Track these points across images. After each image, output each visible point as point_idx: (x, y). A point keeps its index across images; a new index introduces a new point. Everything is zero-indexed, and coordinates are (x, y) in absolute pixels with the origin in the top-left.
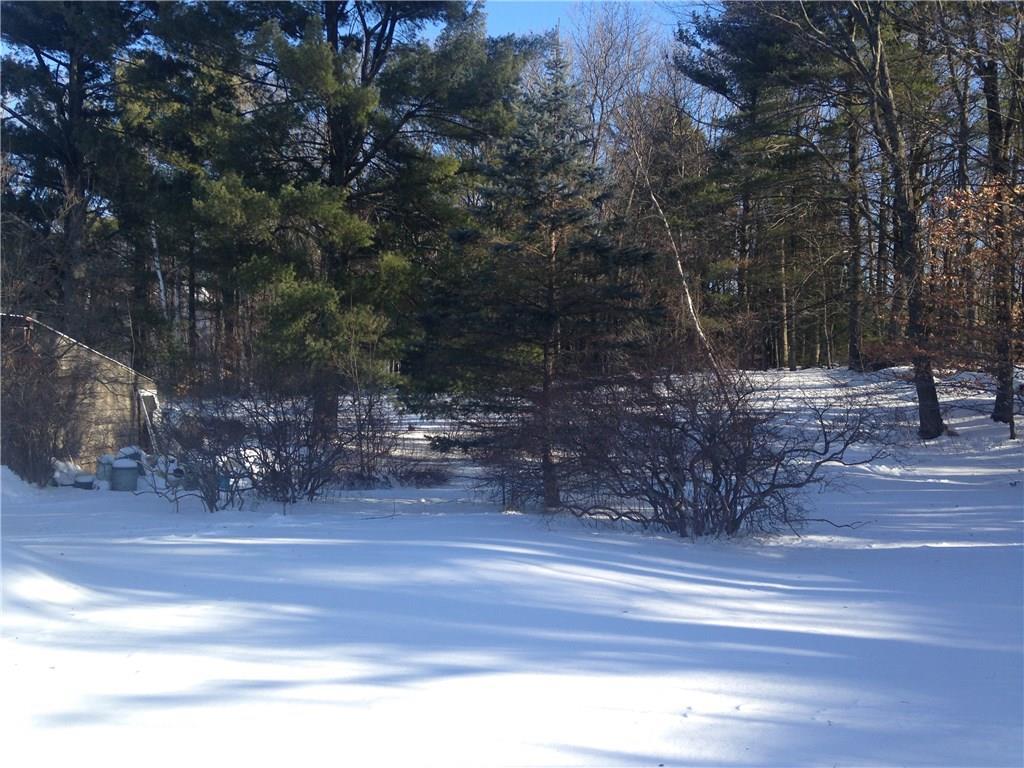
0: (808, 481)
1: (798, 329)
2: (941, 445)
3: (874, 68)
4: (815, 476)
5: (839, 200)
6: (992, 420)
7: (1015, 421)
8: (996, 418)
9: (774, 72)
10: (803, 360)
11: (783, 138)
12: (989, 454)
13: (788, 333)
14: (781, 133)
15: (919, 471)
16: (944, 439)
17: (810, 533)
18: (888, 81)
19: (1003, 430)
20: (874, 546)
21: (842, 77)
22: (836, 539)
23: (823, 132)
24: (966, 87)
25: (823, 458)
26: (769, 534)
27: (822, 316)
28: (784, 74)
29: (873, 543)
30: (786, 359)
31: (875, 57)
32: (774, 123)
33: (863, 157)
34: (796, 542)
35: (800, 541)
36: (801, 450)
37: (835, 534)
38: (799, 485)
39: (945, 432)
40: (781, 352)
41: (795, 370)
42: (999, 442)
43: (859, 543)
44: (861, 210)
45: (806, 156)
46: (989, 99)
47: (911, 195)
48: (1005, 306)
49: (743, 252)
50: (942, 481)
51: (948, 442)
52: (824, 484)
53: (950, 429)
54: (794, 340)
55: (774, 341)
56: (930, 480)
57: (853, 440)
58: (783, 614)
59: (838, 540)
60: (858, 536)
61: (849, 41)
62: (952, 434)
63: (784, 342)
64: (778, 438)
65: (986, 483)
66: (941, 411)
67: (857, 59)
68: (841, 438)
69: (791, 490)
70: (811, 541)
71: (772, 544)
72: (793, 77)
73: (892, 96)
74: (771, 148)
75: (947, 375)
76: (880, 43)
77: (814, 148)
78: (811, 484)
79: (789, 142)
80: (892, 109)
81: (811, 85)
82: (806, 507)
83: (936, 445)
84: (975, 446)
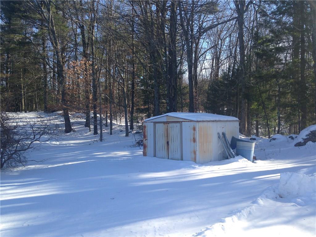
0: (28, 148)
1: (27, 99)
2: (71, 134)
3: (49, 19)
4: (30, 147)
5: (40, 58)
6: (85, 127)
7: (91, 127)
8: (86, 126)
9: (17, 13)
10: (29, 109)
11: (20, 36)
12: (84, 136)
13: (24, 100)
14: (20, 34)
15: (64, 142)
16: (72, 132)
17: (28, 165)
18: (54, 24)
19: (87, 129)
20: (49, 167)
21: (40, 20)
22: (37, 166)
23: (34, 36)
24: (76, 31)
25: (33, 140)
26: (14, 167)
27: (35, 95)
28: (20, 14)
29: (49, 166)
30: (24, 109)
31: (49, 16)
32: (17, 30)
33: (47, 46)
34: (24, 169)
35: (25, 168)
36: (26, 139)
37: (37, 164)
38: (25, 150)
39: (72, 131)
40: (22, 107)
41: (27, 112)
42: (86, 133)
43: (44, 166)
44: (47, 63)
45: (28, 43)
46: (82, 36)
47: (62, 60)
48: (88, 95)
49: (7, 72)
50: (71, 145)
51: (73, 134)
52: (33, 149)
53: (73, 130)
54: (26, 102)
55: (19, 103)
56: (68, 145)
57: (43, 134)
58: (17, 193)
59: (38, 166)
60: (44, 164)
61: (41, 9)
62: (74, 131)
63: (22, 103)
64: (18, 135)
65: (83, 144)
66: (71, 125)
67: (44, 15)
68: (39, 134)
69: (22, 152)
70: (29, 168)
71: (15, 170)
72: (23, 16)
73: (55, 29)
74: (16, 38)
75: (73, 114)
76: (51, 12)
77: (31, 41)
78: (29, 149)
79: (22, 37)
80: (55, 33)
81: (29, 20)
82: (27, 157)
83: (69, 135)
84: (80, 134)
